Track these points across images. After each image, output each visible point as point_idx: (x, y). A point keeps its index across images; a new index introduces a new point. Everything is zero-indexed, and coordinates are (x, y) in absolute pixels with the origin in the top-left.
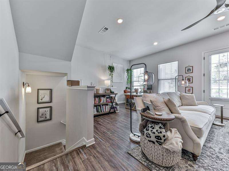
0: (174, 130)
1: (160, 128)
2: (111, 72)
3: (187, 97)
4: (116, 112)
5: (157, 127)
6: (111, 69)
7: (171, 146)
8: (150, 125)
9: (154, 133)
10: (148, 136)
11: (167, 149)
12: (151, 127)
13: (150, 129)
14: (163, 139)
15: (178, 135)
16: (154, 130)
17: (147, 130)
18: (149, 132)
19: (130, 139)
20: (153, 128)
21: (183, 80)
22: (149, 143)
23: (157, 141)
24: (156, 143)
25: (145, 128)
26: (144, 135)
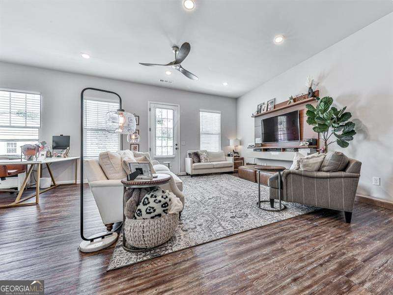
5: (159, 194)
8: (148, 196)
9: (159, 201)
10: (151, 211)
13: (152, 200)
16: (159, 198)
22: (152, 221)
23: (164, 211)
24: (163, 214)
25: (138, 204)
26: (140, 214)
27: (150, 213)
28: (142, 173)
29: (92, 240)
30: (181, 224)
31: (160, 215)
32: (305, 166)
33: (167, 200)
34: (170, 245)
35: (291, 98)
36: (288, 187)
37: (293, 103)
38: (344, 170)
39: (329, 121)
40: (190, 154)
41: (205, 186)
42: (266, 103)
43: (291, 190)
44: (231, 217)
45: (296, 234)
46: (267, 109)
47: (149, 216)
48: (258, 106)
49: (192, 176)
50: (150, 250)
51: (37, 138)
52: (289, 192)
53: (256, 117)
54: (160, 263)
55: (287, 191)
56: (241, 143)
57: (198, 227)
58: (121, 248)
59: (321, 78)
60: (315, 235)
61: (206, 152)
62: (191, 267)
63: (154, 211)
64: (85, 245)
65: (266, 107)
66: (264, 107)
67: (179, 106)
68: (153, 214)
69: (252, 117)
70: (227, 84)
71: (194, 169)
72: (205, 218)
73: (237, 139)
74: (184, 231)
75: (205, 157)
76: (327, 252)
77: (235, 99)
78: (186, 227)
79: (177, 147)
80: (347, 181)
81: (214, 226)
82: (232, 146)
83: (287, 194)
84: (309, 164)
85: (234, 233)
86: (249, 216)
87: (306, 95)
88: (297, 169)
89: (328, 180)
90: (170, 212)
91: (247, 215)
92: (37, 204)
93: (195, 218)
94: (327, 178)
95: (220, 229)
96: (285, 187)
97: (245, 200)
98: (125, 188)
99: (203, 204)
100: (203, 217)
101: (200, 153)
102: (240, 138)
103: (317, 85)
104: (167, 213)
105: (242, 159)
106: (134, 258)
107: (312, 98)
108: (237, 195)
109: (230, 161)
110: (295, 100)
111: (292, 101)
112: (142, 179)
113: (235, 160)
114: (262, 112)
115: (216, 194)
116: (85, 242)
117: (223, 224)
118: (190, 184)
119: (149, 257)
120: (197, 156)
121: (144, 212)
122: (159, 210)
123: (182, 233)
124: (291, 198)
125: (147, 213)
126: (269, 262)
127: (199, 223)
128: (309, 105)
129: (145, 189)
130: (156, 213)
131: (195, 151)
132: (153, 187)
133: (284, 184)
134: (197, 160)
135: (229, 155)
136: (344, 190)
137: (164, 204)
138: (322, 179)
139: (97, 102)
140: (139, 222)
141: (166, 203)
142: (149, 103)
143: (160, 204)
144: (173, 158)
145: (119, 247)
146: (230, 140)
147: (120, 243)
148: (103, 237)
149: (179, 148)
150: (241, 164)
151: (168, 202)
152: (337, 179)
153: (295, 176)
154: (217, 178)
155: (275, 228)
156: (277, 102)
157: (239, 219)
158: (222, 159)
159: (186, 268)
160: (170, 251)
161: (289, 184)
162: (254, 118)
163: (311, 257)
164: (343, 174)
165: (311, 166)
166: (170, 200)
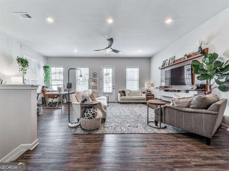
0: (98, 109)
1: (94, 109)
2: (23, 66)
3: (96, 92)
4: (39, 114)
5: (92, 110)
6: (23, 62)
7: (99, 116)
8: (88, 110)
9: (92, 113)
10: (88, 116)
11: (97, 119)
12: (89, 110)
13: (89, 111)
14: (96, 114)
15: (100, 111)
16: (91, 111)
17: (86, 113)
18: (89, 113)
19: (70, 127)
20: (90, 110)
21: (93, 81)
22: (88, 120)
23: (93, 117)
24: (93, 118)
25: (84, 113)
26: (85, 117)
27: (88, 117)
28: (86, 101)
29: (72, 123)
30: (104, 124)
31: (91, 118)
32: (176, 103)
33: (95, 112)
34: (96, 131)
35: (186, 55)
36: (166, 115)
37: (186, 59)
38: (206, 108)
39: (209, 72)
40: (120, 92)
41: (124, 109)
42: (169, 60)
43: (167, 117)
44: (129, 126)
45: (160, 141)
46: (169, 63)
47: (87, 118)
48: (163, 61)
49: (120, 103)
50: (89, 131)
51: (62, 84)
52: (166, 118)
53: (161, 69)
54: (90, 136)
55: (165, 117)
56: (152, 85)
57: (110, 127)
58: (80, 128)
59: (210, 38)
60: (173, 145)
61: (129, 90)
62: (100, 140)
63: (89, 116)
64: (70, 125)
65: (168, 62)
66: (167, 62)
67: (115, 66)
68: (89, 117)
69: (159, 69)
70: (141, 51)
71: (122, 100)
72: (115, 124)
73: (150, 83)
74: (104, 127)
75: (128, 93)
76: (172, 154)
77: (149, 59)
78: (106, 126)
79: (114, 87)
80: (207, 116)
81: (118, 128)
82: (146, 87)
83: (165, 119)
84: (180, 102)
85: (125, 133)
86: (139, 127)
87: (197, 52)
88: (173, 105)
89: (193, 114)
90: (96, 118)
91: (138, 127)
92: (61, 108)
93: (111, 123)
94: (191, 112)
95: (120, 130)
96: (163, 115)
97: (142, 119)
98: (81, 106)
99: (118, 117)
100: (115, 123)
101: (126, 91)
102: (152, 82)
103: (207, 44)
104: (94, 118)
105: (153, 95)
106: (82, 132)
107: (201, 55)
108: (139, 116)
109: (144, 96)
110: (188, 57)
111: (186, 57)
112: (86, 103)
113: (147, 95)
114: (166, 66)
115: (128, 114)
116: (70, 123)
117: (122, 128)
118: (117, 107)
119: (87, 133)
120: (123, 93)
121: (86, 116)
122: (91, 116)
123: (103, 128)
124: (167, 122)
125: (87, 116)
126: (134, 148)
127: (112, 126)
128: (195, 60)
129: (88, 107)
130: (90, 117)
131: (123, 90)
132: (91, 106)
133: (163, 113)
134: (124, 95)
135: (144, 93)
136: (205, 122)
137: (93, 114)
138: (188, 113)
139: (84, 68)
140: (84, 119)
141: (94, 114)
142: (100, 67)
143: (92, 114)
144: (111, 93)
145: (79, 127)
146: (145, 84)
147: (80, 126)
148: (75, 123)
149: (115, 88)
150: (152, 98)
151: (95, 113)
152: (199, 114)
153: (170, 109)
154: (134, 105)
155: (150, 136)
156: (176, 59)
157: (132, 128)
158: (139, 95)
159: (98, 140)
160: (95, 133)
161: (166, 113)
162: (160, 70)
163: (159, 153)
164: (204, 111)
165: (181, 104)
166: (96, 113)
